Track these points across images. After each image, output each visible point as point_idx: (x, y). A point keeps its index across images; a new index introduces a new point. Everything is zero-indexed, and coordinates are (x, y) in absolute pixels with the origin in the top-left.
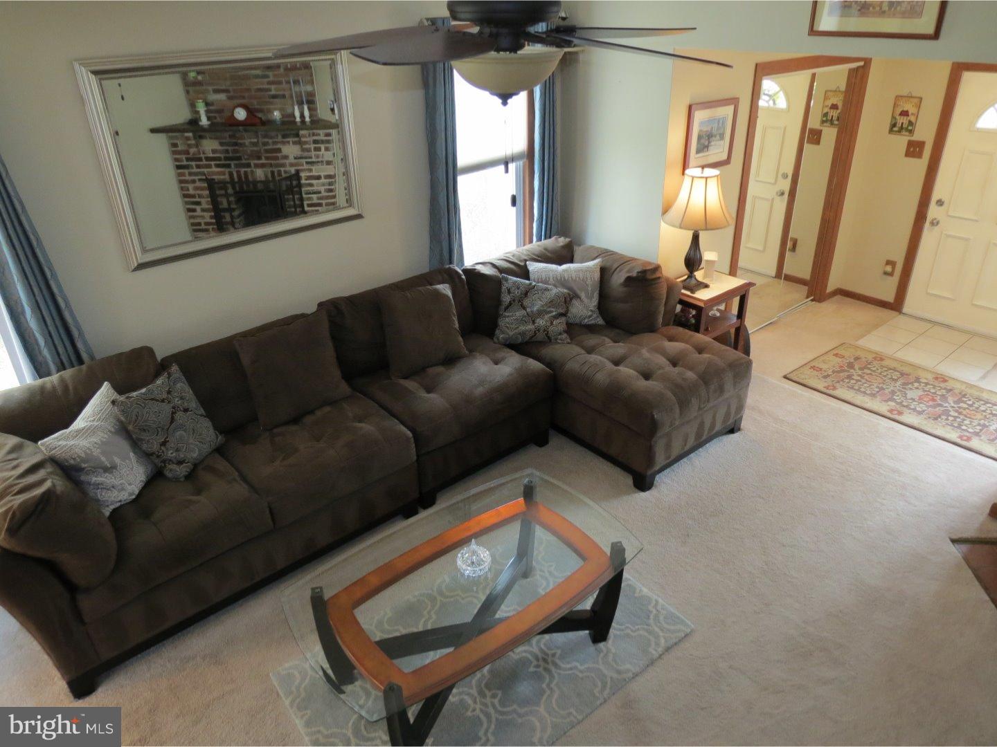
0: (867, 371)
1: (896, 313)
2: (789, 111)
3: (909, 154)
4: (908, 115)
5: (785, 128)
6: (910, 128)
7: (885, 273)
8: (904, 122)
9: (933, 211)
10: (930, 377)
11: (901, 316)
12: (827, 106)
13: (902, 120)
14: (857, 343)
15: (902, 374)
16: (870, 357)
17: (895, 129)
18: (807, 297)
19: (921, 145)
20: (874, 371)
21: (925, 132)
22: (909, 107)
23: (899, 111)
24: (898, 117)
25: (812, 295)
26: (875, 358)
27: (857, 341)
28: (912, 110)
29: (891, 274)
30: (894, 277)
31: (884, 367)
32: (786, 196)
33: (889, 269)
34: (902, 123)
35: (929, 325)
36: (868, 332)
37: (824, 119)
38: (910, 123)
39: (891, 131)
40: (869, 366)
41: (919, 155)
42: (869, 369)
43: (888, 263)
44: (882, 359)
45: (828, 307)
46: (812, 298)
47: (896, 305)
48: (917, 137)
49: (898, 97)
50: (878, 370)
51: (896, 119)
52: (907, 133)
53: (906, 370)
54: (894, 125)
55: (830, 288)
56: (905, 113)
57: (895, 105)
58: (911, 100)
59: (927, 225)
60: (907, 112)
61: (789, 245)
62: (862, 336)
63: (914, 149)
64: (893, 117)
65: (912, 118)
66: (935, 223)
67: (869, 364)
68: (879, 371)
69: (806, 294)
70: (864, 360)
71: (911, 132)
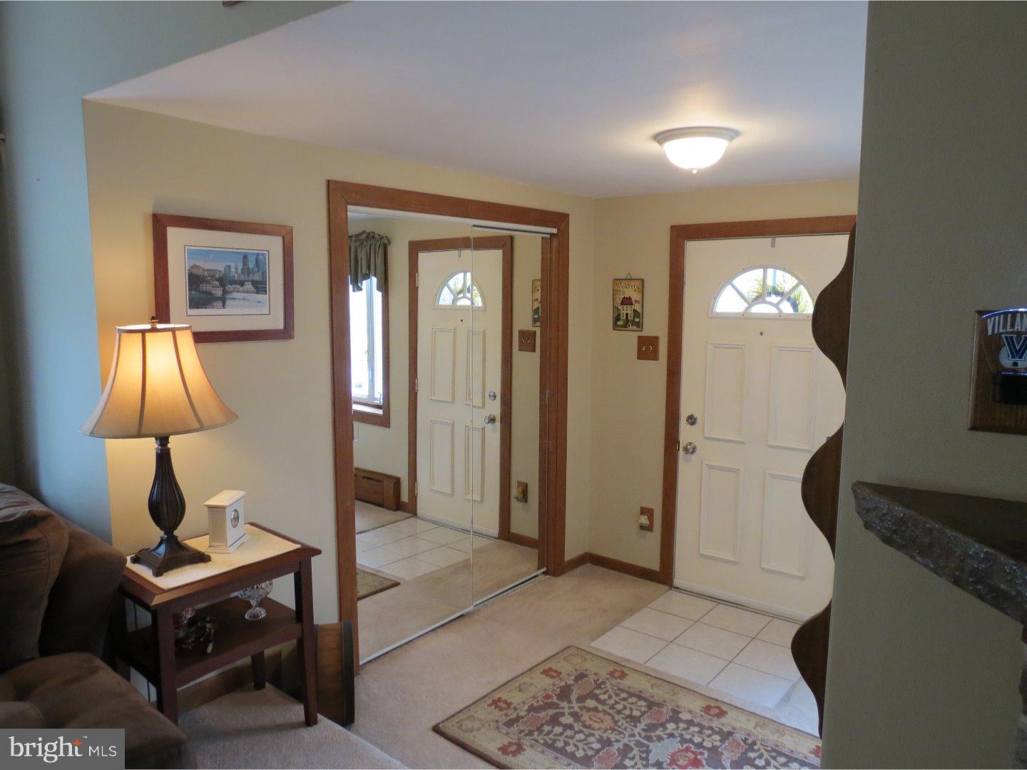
0: (591, 703)
1: (663, 587)
2: (485, 309)
3: (642, 355)
4: (632, 304)
5: (484, 332)
6: (635, 321)
7: (642, 527)
8: (629, 312)
9: (686, 434)
10: (697, 705)
11: (673, 593)
12: (537, 300)
13: (627, 310)
14: (593, 644)
15: (651, 705)
16: (603, 674)
17: (620, 323)
18: (539, 569)
19: (654, 341)
20: (603, 702)
21: (656, 324)
22: (631, 293)
23: (620, 298)
24: (620, 307)
25: (543, 567)
26: (612, 674)
27: (594, 639)
28: (635, 296)
29: (649, 528)
30: (654, 533)
31: (623, 691)
32: (498, 423)
33: (644, 520)
34: (627, 314)
35: (710, 604)
36: (617, 622)
37: (536, 316)
38: (636, 313)
39: (615, 327)
40: (597, 692)
41: (654, 356)
42: (595, 697)
43: (644, 511)
44: (623, 675)
45: (565, 583)
46: (544, 569)
47: (663, 576)
48: (648, 331)
49: (617, 281)
50: (610, 697)
51: (618, 309)
52: (635, 328)
53: (658, 694)
54: (617, 318)
55: (570, 553)
56: (627, 301)
57: (615, 292)
58: (633, 283)
59: (681, 453)
60: (630, 298)
61: (515, 491)
62: (603, 632)
63: (647, 349)
64: (615, 308)
65: (637, 307)
66: (691, 450)
67: (599, 687)
68: (611, 702)
69: (537, 563)
70: (592, 678)
71: (639, 325)
